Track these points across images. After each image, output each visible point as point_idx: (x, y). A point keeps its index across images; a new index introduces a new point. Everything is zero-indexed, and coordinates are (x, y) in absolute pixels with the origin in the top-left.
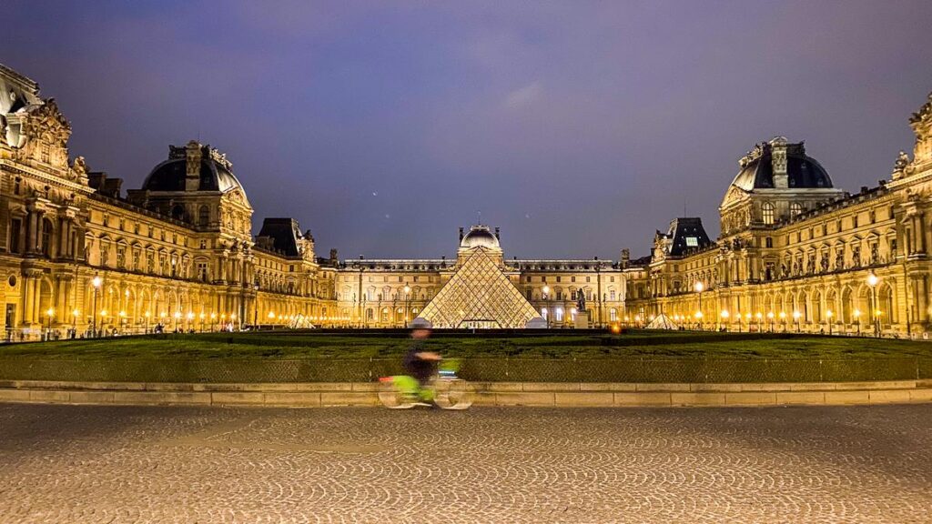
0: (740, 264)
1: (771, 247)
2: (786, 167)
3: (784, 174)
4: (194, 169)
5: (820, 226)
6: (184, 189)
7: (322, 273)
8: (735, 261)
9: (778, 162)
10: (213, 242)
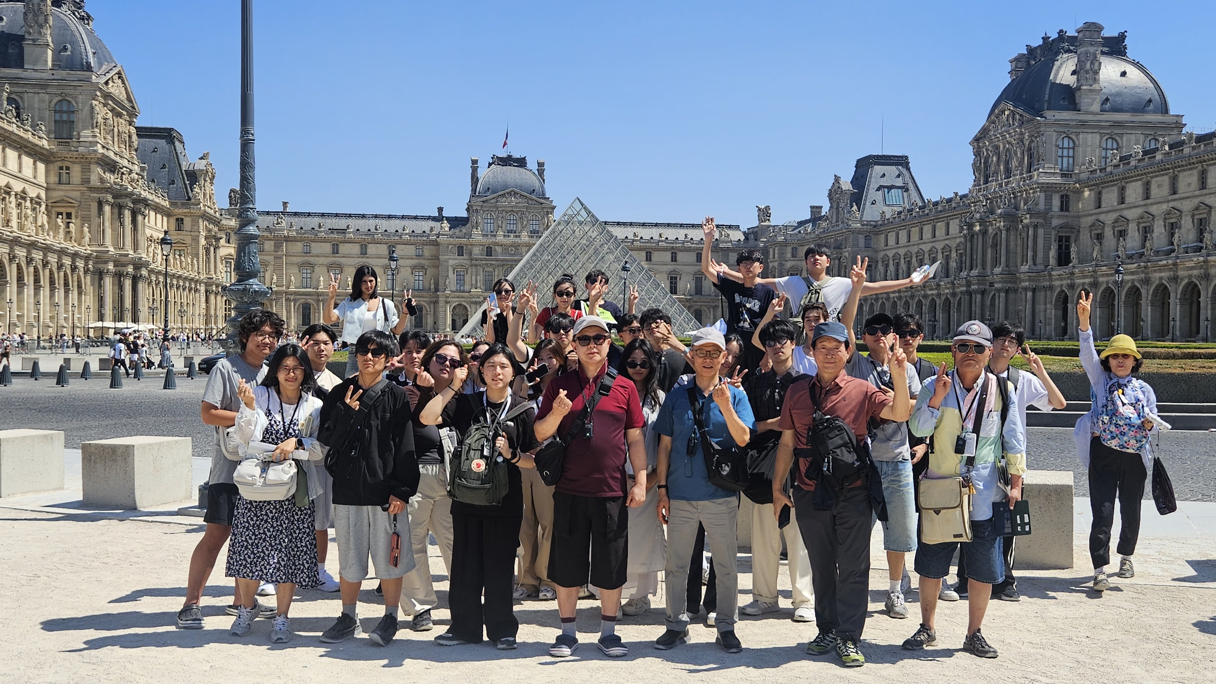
0: (1012, 238)
1: (1067, 210)
3: (1095, 88)
5: (1166, 178)
6: (20, 64)
8: (1004, 233)
9: (1088, 65)
10: (86, 170)
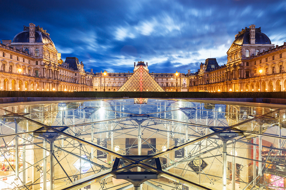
1: (248, 66)
2: (255, 36)
3: (254, 39)
4: (32, 34)
6: (29, 42)
7: (87, 76)
8: (234, 71)
9: (252, 34)
10: (41, 62)
